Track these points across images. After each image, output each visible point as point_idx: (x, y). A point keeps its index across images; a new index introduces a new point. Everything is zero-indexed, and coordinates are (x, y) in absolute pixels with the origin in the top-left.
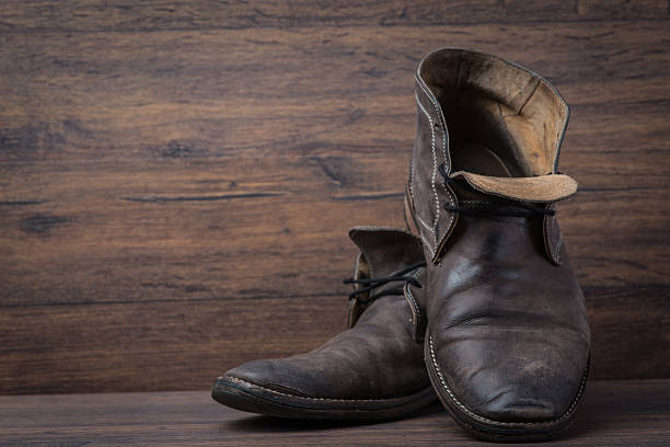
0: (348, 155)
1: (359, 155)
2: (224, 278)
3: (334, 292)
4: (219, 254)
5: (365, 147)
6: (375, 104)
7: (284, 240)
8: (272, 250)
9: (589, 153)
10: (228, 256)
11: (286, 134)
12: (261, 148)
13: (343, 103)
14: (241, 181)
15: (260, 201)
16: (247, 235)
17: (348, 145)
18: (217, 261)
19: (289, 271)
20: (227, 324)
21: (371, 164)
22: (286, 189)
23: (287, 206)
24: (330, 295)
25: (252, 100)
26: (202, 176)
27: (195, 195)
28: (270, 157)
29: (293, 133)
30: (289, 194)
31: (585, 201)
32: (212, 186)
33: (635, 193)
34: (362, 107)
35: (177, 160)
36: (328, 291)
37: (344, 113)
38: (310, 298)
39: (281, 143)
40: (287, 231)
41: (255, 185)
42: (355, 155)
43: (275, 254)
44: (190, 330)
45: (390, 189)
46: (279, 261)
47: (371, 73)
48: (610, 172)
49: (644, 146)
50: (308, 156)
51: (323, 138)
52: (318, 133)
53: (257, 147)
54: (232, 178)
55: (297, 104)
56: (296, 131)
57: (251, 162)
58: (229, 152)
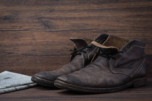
0: (50, 20)
1: (53, 20)
2: (18, 51)
3: (46, 55)
4: (17, 44)
5: (54, 18)
6: (57, 8)
7: (33, 41)
9: (111, 21)
10: (19, 45)
11: (34, 15)
13: (49, 7)
14: (23, 26)
15: (27, 31)
16: (24, 40)
17: (50, 18)
18: (16, 46)
19: (34, 49)
20: (18, 62)
21: (56, 23)
22: (34, 28)
23: (34, 33)
24: (44, 55)
25: (26, 6)
26: (13, 25)
27: (11, 30)
28: (30, 20)
29: (36, 15)
30: (35, 30)
31: (110, 33)
32: (15, 27)
33: (123, 31)
34: (54, 8)
35: (6, 21)
36: (44, 54)
37: (49, 10)
38: (39, 56)
39: (33, 17)
40: (34, 39)
41: (26, 27)
42: (51, 20)
43: (31, 45)
44: (9, 63)
45: (60, 29)
46: (32, 47)
48: (116, 26)
49: (125, 20)
50: (40, 20)
51: (44, 16)
52: (42, 15)
53: (27, 18)
54: (20, 25)
55: (37, 7)
56: (37, 14)
57: (25, 22)
58: (20, 19)
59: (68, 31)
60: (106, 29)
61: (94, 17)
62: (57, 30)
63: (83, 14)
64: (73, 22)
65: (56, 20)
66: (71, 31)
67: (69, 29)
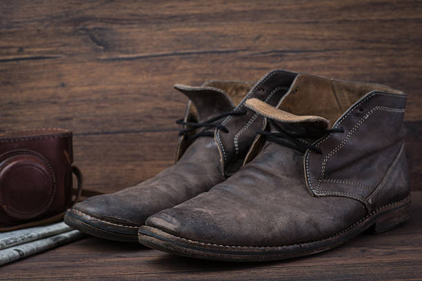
0: (109, 26)
1: (118, 26)
2: (15, 122)
3: (100, 131)
4: (11, 103)
5: (124, 20)
7: (61, 92)
8: (53, 100)
9: (294, 23)
10: (18, 104)
11: (61, 10)
12: (42, 21)
14: (27, 47)
15: (41, 63)
16: (32, 89)
17: (109, 19)
18: (9, 109)
19: (64, 116)
21: (127, 33)
22: (62, 53)
23: (63, 66)
24: (97, 134)
28: (49, 28)
29: (67, 10)
30: (64, 57)
31: (291, 60)
32: (5, 51)
33: (329, 53)
36: (96, 131)
38: (81, 136)
40: (63, 85)
41: (38, 50)
42: (114, 26)
43: (54, 103)
45: (142, 52)
46: (57, 108)
48: (310, 37)
49: (336, 18)
50: (78, 27)
52: (86, 9)
53: (38, 21)
54: (20, 45)
56: (69, 8)
57: (34, 32)
58: (17, 25)
59: (166, 58)
62: (131, 56)
63: (209, 6)
64: (180, 29)
65: (128, 26)
66: (174, 57)
67: (170, 52)
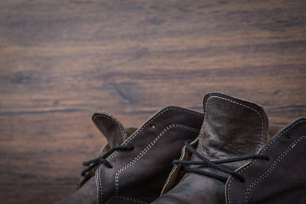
0: (135, 81)
2: (47, 169)
6: (156, 44)
7: (88, 142)
8: (80, 150)
11: (93, 66)
12: (75, 77)
13: (133, 44)
14: (62, 100)
16: (63, 139)
18: (43, 157)
21: (151, 88)
26: (36, 96)
27: (30, 110)
28: (82, 83)
29: (98, 66)
32: (42, 103)
34: (147, 46)
35: (20, 86)
37: (134, 50)
39: (89, 73)
40: (91, 136)
41: (70, 103)
42: (140, 81)
43: (82, 153)
47: (154, 21)
50: (108, 82)
51: (119, 69)
53: (73, 76)
54: (56, 98)
56: (100, 64)
57: (69, 87)
58: (55, 80)
60: (299, 104)
61: (263, 67)
65: (152, 81)
